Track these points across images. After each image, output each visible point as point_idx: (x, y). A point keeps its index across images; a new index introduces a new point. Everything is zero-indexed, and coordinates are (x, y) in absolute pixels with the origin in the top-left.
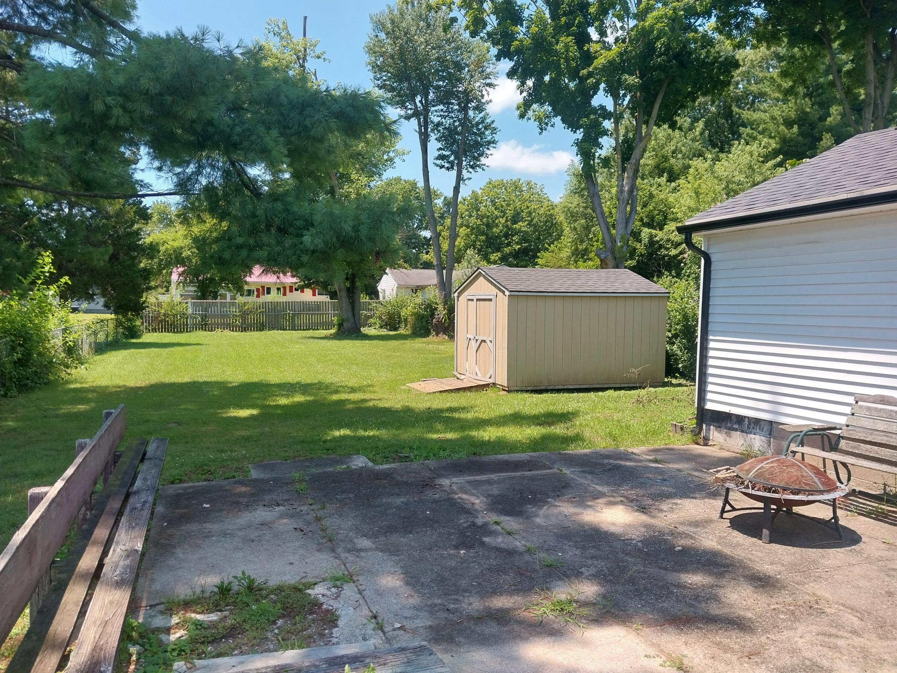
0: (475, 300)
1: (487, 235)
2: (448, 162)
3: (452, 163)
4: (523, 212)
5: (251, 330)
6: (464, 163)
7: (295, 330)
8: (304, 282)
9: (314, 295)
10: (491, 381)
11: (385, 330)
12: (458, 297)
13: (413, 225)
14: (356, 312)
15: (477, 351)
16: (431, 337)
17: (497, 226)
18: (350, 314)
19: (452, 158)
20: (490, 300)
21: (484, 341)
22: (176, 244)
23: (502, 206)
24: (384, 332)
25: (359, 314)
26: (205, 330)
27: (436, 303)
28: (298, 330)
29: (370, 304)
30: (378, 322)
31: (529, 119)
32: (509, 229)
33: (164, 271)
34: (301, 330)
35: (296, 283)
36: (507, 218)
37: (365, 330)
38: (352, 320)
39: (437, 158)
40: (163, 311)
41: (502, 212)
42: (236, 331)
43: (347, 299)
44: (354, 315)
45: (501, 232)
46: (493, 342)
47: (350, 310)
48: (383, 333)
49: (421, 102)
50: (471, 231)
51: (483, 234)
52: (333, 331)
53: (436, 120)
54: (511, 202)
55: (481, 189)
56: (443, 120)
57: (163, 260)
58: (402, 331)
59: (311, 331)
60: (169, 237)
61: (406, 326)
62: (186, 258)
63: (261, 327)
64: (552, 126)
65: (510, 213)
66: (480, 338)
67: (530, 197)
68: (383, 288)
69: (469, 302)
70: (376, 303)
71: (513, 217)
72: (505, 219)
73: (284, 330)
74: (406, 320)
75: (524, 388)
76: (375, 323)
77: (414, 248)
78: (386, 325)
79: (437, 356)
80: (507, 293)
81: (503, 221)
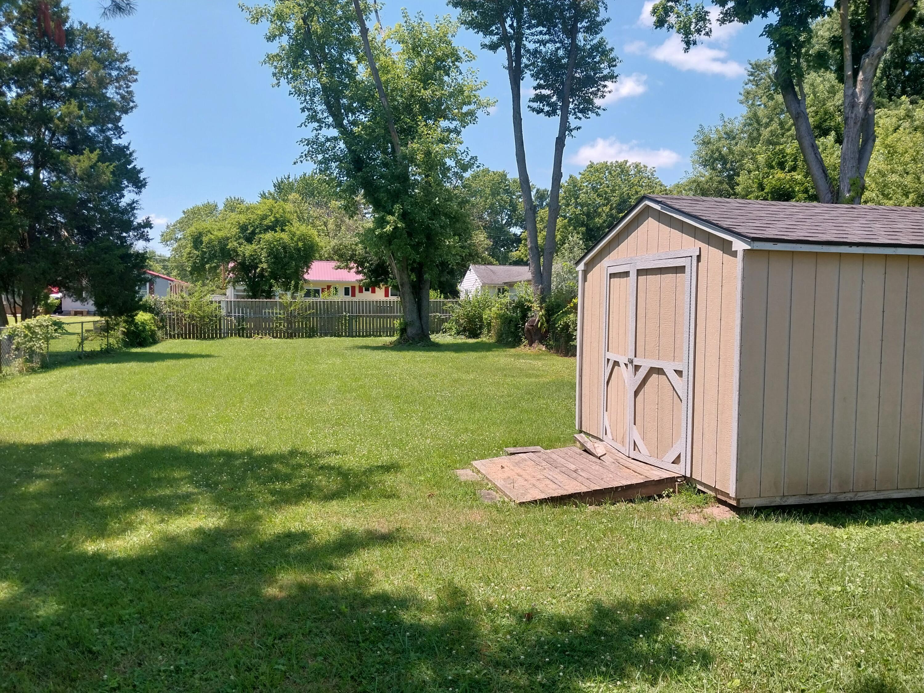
0: (633, 274)
1: (587, 226)
2: (549, 105)
3: (553, 106)
4: (630, 198)
5: (299, 336)
6: (571, 106)
7: (353, 337)
8: (371, 279)
9: (387, 295)
10: (679, 470)
11: (463, 337)
12: (586, 273)
13: (502, 220)
14: (423, 314)
15: (636, 393)
16: (522, 347)
17: (599, 215)
18: (415, 316)
19: (554, 99)
20: (680, 270)
21: (660, 371)
22: (220, 234)
23: (606, 193)
24: (462, 339)
25: (428, 317)
26: (243, 336)
27: (530, 301)
28: (356, 336)
29: (444, 304)
30: (454, 327)
31: (671, 27)
32: (614, 218)
33: (207, 266)
34: (359, 336)
35: (362, 280)
36: (611, 205)
37: (436, 338)
38: (417, 324)
39: (533, 100)
40: (187, 312)
41: (606, 199)
42: (280, 337)
43: (412, 297)
44: (420, 317)
45: (604, 222)
46: (688, 373)
47: (416, 311)
48: (460, 341)
49: (511, 26)
50: (569, 222)
51: (583, 225)
52: (394, 338)
53: (531, 46)
54: (617, 188)
55: (580, 174)
56: (542, 47)
57: (205, 253)
58: (484, 339)
59: (372, 338)
60: (214, 227)
61: (489, 331)
62: (232, 250)
63: (311, 333)
64: (707, 34)
65: (615, 200)
66: (646, 364)
67: (639, 182)
68: (466, 288)
69: (615, 281)
70: (453, 303)
71: (619, 205)
72: (609, 206)
73: (339, 336)
74: (489, 324)
75: (778, 501)
76: (451, 329)
77: (502, 247)
78: (465, 330)
79: (533, 380)
80: (739, 246)
81: (607, 209)
